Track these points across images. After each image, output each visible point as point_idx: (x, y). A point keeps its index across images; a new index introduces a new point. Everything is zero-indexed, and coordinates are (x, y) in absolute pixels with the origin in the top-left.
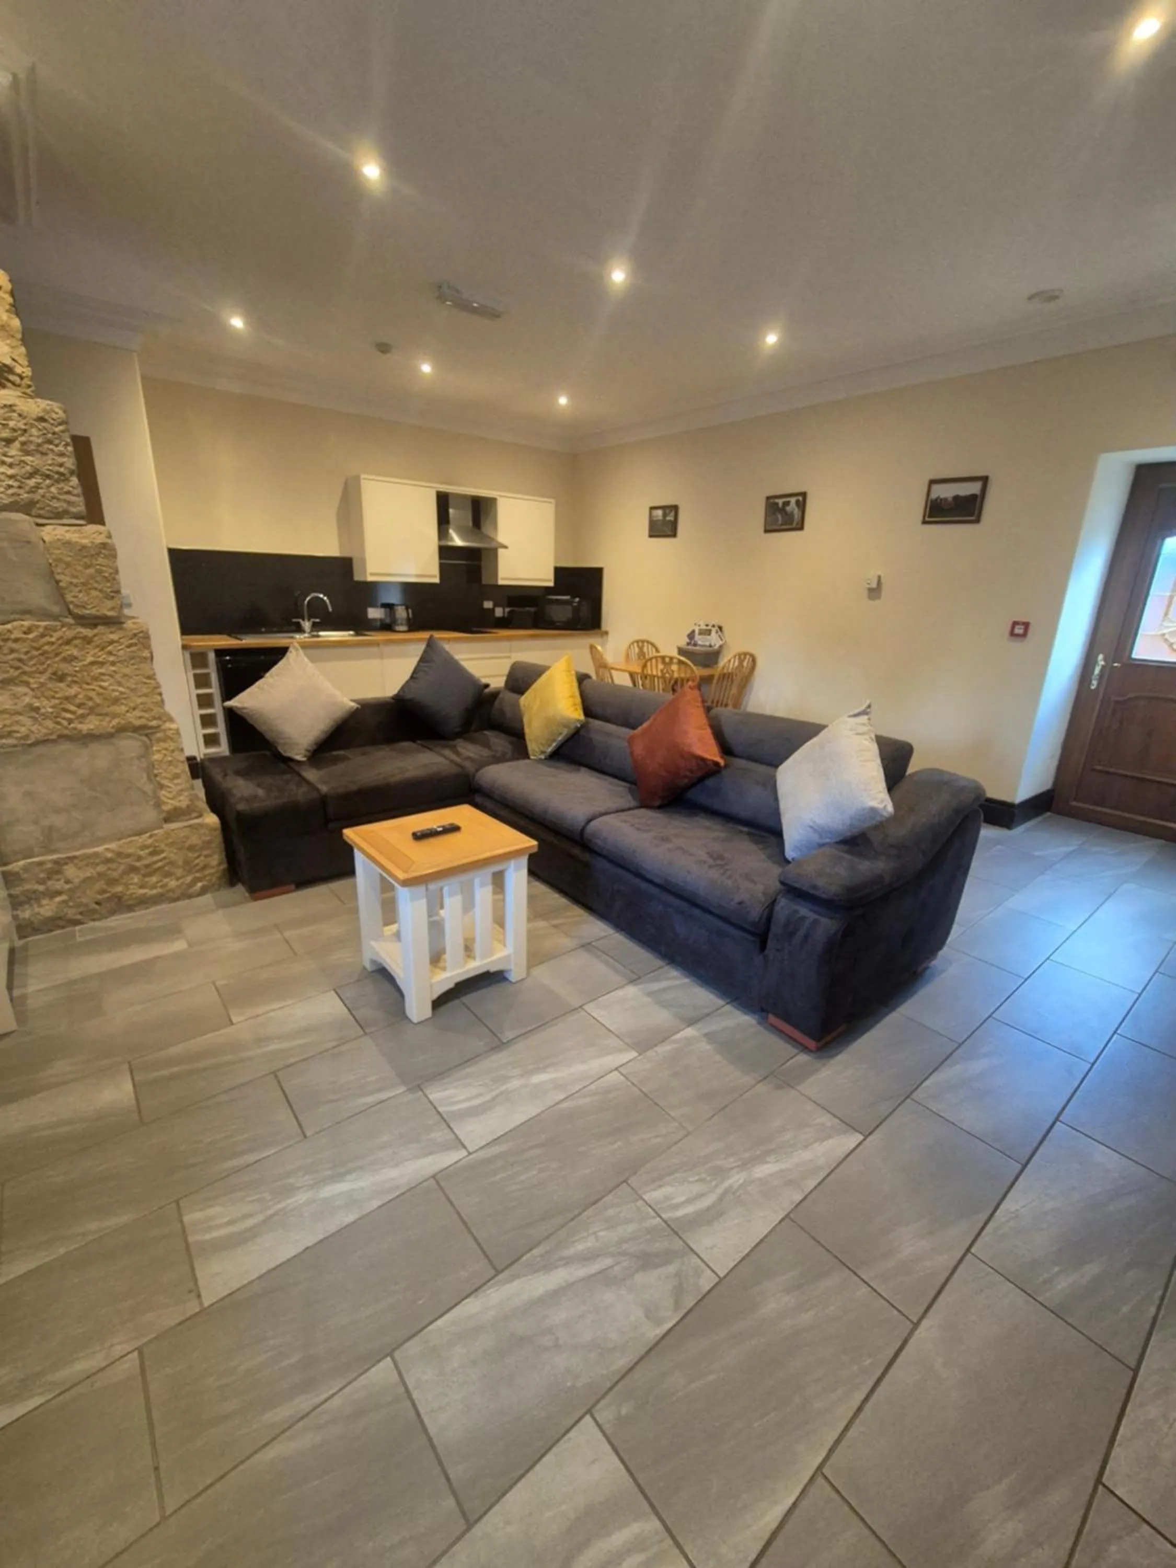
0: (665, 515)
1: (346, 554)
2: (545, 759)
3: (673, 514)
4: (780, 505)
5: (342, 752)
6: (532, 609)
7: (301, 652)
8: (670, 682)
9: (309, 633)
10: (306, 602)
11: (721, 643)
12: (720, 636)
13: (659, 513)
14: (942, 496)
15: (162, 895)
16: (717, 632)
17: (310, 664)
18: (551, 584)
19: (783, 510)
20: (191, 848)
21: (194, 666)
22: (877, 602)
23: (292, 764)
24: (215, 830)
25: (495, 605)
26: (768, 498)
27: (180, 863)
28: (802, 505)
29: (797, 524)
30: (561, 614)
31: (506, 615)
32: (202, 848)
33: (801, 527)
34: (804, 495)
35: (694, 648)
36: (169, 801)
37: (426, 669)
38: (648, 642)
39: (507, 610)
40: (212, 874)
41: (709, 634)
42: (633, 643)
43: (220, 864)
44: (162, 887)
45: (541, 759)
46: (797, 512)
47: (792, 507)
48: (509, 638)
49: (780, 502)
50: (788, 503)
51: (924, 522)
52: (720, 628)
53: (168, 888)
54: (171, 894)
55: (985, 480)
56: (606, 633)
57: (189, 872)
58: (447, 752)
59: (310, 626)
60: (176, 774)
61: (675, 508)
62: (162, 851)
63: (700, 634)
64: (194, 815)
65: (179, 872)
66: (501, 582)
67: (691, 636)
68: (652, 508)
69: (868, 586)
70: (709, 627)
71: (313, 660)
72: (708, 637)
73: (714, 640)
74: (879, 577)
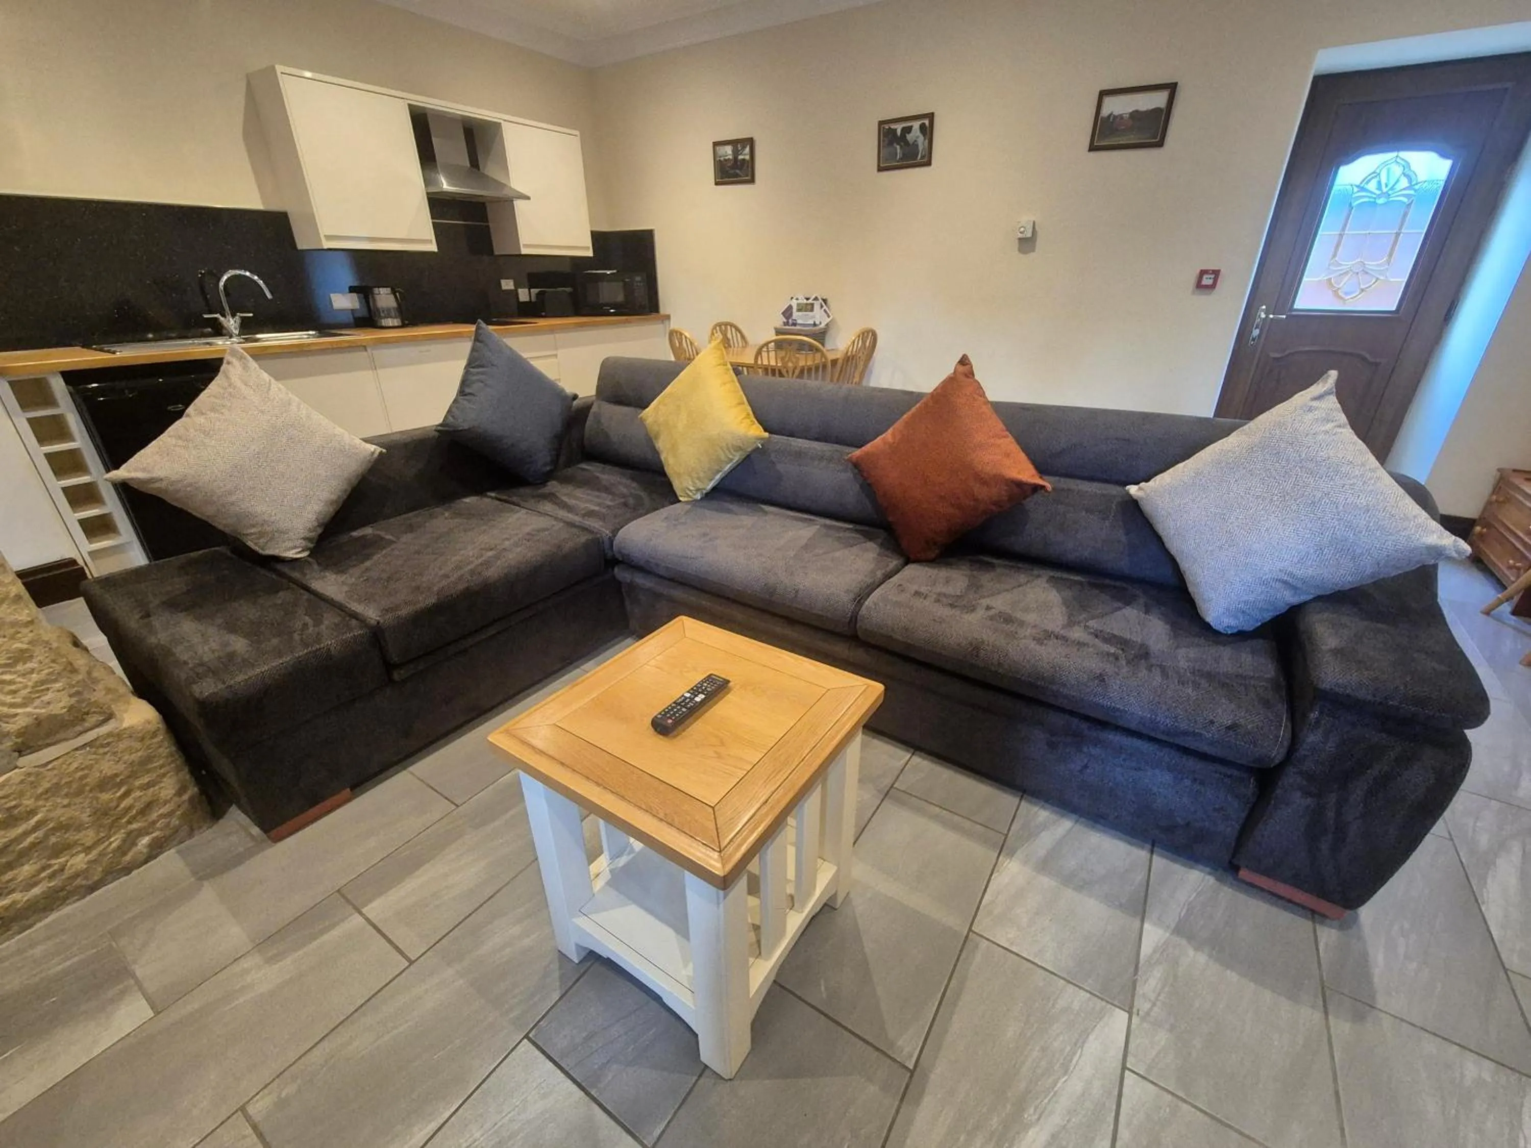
0: (736, 153)
1: (275, 206)
2: (701, 499)
3: (747, 150)
4: (899, 132)
5: (368, 531)
6: (569, 289)
7: (253, 364)
8: (794, 372)
9: (239, 335)
10: (222, 284)
11: (829, 320)
12: (825, 311)
13: (728, 150)
14: (1116, 113)
15: (55, 891)
16: (822, 307)
17: (276, 385)
18: (590, 253)
19: (902, 140)
20: (105, 784)
21: (25, 405)
22: (1032, 255)
23: (285, 569)
24: (154, 734)
25: (518, 286)
26: (881, 123)
27: (85, 817)
28: (928, 131)
29: (923, 157)
30: (611, 292)
31: (533, 299)
32: (133, 775)
33: (929, 163)
34: (931, 116)
35: (793, 327)
36: (19, 711)
37: (482, 377)
38: (732, 325)
39: (534, 291)
40: (171, 814)
41: (812, 310)
42: (715, 328)
43: (180, 792)
44: (51, 877)
45: (696, 501)
46: (921, 142)
47: (915, 135)
48: (552, 330)
49: (899, 127)
50: (908, 130)
51: (1092, 148)
52: (825, 301)
53: (67, 873)
54: (79, 881)
55: (1172, 88)
56: (668, 317)
57: (113, 826)
58: (548, 507)
59: (237, 325)
60: (22, 651)
61: (750, 142)
62: (32, 813)
63: (799, 310)
64: (92, 720)
65: (89, 836)
66: (524, 251)
67: (788, 313)
68: (716, 144)
69: (1020, 236)
70: (810, 301)
71: (278, 376)
72: (810, 314)
73: (818, 317)
74: (1034, 223)
